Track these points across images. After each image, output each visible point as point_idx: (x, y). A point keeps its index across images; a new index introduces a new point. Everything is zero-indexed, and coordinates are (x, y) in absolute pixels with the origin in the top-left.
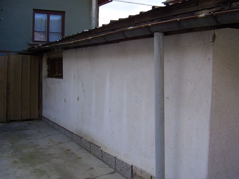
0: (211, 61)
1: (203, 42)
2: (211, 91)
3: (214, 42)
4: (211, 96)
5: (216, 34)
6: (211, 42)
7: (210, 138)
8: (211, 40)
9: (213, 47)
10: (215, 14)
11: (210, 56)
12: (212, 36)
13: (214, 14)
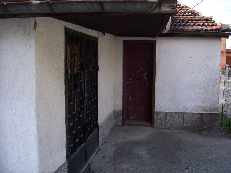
0: (34, 48)
1: (23, 29)
2: (35, 78)
3: (35, 29)
4: (35, 83)
5: (37, 21)
6: (33, 28)
7: (37, 125)
8: (33, 27)
9: (35, 34)
10: (52, 2)
11: (33, 43)
12: (33, 23)
13: (50, 2)
